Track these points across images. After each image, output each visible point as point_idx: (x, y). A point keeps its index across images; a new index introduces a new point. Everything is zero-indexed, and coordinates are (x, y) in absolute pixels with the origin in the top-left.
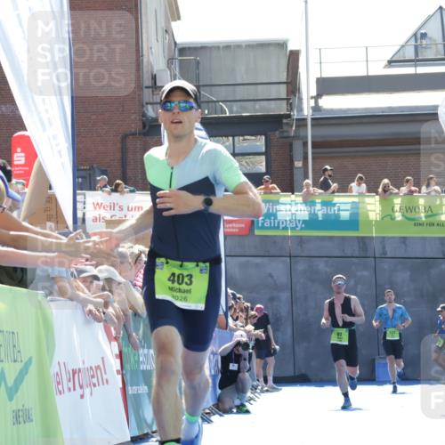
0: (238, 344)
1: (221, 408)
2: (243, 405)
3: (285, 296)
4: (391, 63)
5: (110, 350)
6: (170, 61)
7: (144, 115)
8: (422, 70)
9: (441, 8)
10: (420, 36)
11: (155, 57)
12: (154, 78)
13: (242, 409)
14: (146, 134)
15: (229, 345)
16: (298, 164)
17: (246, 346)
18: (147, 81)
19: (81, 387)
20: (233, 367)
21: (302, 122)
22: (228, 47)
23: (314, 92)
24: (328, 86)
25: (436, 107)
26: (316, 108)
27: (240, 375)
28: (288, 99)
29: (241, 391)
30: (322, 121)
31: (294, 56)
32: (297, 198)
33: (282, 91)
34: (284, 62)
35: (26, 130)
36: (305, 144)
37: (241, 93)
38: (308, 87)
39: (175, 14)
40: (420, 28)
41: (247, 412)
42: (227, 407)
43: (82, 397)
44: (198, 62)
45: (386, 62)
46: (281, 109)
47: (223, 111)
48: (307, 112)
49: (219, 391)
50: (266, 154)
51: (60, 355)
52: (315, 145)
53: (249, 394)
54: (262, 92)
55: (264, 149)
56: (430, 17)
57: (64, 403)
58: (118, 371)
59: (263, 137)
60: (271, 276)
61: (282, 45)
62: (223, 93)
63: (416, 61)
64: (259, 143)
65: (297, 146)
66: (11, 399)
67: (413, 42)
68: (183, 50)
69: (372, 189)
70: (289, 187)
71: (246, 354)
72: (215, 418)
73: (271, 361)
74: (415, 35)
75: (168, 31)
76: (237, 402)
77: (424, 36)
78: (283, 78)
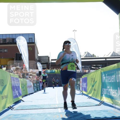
3: (48, 79)
5: (32, 84)
6: (38, 58)
11: (36, 57)
16: (49, 67)
18: (36, 60)
21: (50, 63)
22: (43, 57)
24: (52, 60)
26: (51, 62)
30: (52, 63)
32: (49, 70)
33: (48, 60)
34: (48, 58)
37: (44, 60)
38: (50, 60)
39: (38, 53)
46: (48, 62)
48: (50, 62)
50: (47, 66)
51: (27, 85)
52: (51, 65)
54: (46, 60)
57: (28, 89)
58: (33, 86)
61: (48, 56)
62: (43, 61)
64: (46, 65)
65: (49, 65)
68: (39, 57)
69: (56, 69)
70: (49, 69)
72: (42, 90)
75: (38, 55)
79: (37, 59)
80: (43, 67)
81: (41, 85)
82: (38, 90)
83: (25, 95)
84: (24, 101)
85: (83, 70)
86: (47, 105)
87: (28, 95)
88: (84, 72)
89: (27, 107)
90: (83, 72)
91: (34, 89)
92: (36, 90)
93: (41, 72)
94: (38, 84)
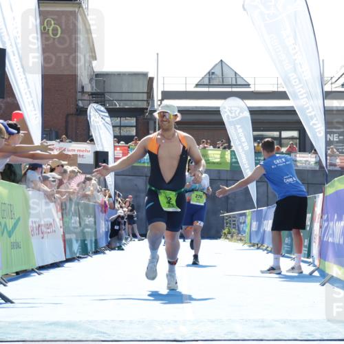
0: (119, 216)
1: (110, 247)
2: (121, 246)
4: (197, 85)
5: (57, 217)
6: (91, 80)
7: (77, 105)
8: (212, 89)
9: (221, 60)
10: (211, 73)
12: (83, 88)
13: (120, 248)
14: (78, 115)
15: (114, 216)
16: (151, 132)
17: (123, 218)
18: (79, 89)
19: (42, 233)
20: (116, 227)
22: (119, 75)
23: (160, 98)
24: (167, 95)
25: (219, 108)
27: (120, 232)
28: (147, 101)
29: (120, 239)
31: (151, 80)
33: (145, 97)
34: (146, 83)
35: (20, 110)
36: (155, 123)
37: (125, 96)
38: (157, 95)
40: (212, 69)
41: (123, 249)
42: (113, 247)
43: (43, 238)
44: (104, 81)
45: (194, 85)
46: (143, 105)
47: (116, 105)
49: (109, 239)
50: (136, 126)
51: (32, 218)
53: (124, 241)
54: (135, 96)
55: (135, 124)
56: (217, 64)
57: (35, 241)
58: (61, 227)
59: (135, 119)
60: (136, 185)
61: (145, 75)
62: (116, 96)
63: (209, 85)
64: (133, 121)
65: (151, 123)
66: (10, 237)
67: (208, 76)
68: (97, 75)
71: (123, 222)
72: (107, 252)
73: (135, 226)
74: (209, 73)
76: (118, 245)
77: (213, 73)
78: (146, 90)
79: (88, 89)
80: (117, 129)
81: (104, 227)
82: (85, 252)
83: (17, 273)
84: (12, 302)
85: (333, 155)
86: (131, 322)
87: (33, 271)
88: (335, 165)
89: (27, 328)
90: (331, 165)
91: (67, 243)
92: (76, 247)
93: (106, 154)
94: (89, 220)
